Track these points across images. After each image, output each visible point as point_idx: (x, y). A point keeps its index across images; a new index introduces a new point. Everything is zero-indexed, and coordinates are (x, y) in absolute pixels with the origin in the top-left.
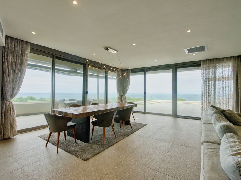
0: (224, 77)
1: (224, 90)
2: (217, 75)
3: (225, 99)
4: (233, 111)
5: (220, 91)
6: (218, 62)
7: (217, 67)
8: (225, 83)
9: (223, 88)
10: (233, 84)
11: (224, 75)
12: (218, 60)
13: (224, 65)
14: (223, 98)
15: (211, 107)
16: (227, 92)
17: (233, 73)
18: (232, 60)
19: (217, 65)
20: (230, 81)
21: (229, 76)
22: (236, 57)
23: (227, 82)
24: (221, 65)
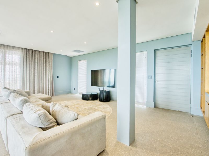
0: (13, 63)
1: (13, 73)
2: (7, 60)
3: (14, 82)
4: (20, 89)
5: (10, 74)
6: (8, 48)
7: (7, 53)
8: (14, 68)
9: (12, 72)
10: (20, 69)
11: (13, 61)
12: (8, 47)
13: (13, 52)
14: (12, 81)
15: (4, 89)
16: (16, 75)
17: (21, 60)
18: (21, 50)
19: (7, 51)
20: (18, 66)
21: (18, 63)
22: (23, 49)
23: (16, 67)
24: (11, 52)
